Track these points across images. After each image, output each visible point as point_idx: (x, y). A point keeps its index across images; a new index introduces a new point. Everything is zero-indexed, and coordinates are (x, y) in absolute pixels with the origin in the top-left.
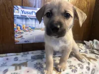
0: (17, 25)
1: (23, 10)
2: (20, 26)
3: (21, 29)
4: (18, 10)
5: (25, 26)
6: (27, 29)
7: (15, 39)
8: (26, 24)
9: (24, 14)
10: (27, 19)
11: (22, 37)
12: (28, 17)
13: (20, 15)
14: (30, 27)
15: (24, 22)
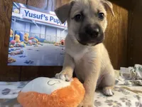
0: (16, 33)
1: (27, 10)
2: (20, 34)
3: (21, 39)
4: (19, 9)
5: (28, 35)
6: (30, 41)
7: (9, 56)
8: (30, 33)
9: (28, 17)
10: (32, 24)
11: (21, 53)
12: (34, 22)
13: (22, 17)
14: (36, 37)
15: (27, 30)
